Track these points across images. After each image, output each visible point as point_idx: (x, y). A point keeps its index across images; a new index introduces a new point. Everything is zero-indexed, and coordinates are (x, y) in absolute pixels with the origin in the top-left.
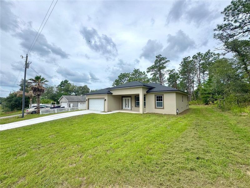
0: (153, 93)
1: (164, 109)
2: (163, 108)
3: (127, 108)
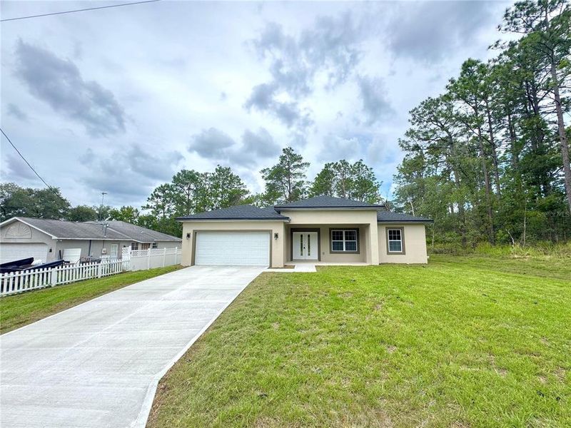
0: (383, 224)
1: (405, 254)
3: (306, 256)
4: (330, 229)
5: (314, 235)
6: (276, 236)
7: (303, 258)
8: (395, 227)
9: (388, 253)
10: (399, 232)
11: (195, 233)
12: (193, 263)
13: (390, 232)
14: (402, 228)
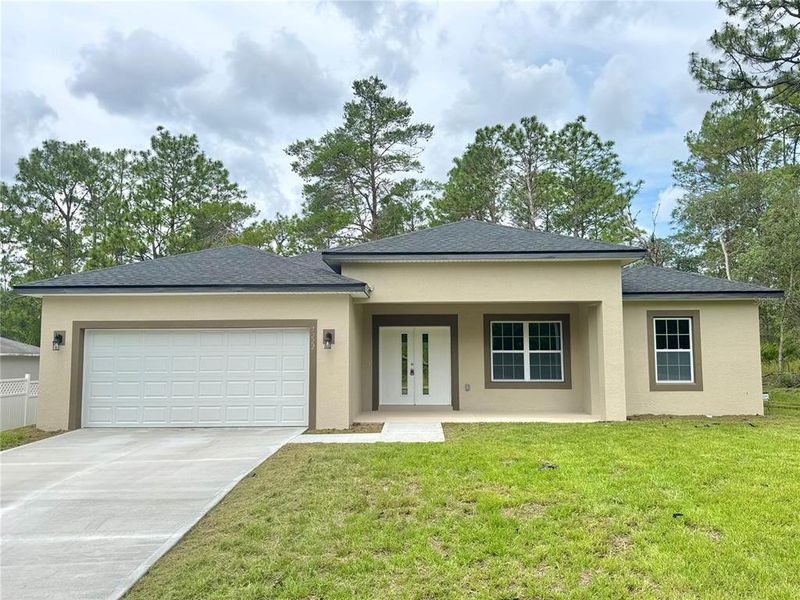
0: (638, 304)
1: (700, 389)
2: (698, 386)
3: (416, 397)
4: (487, 318)
5: (440, 335)
6: (329, 337)
7: (408, 401)
8: (673, 310)
9: (654, 387)
10: (684, 326)
11: (81, 330)
12: (75, 422)
13: (660, 326)
14: (695, 315)
